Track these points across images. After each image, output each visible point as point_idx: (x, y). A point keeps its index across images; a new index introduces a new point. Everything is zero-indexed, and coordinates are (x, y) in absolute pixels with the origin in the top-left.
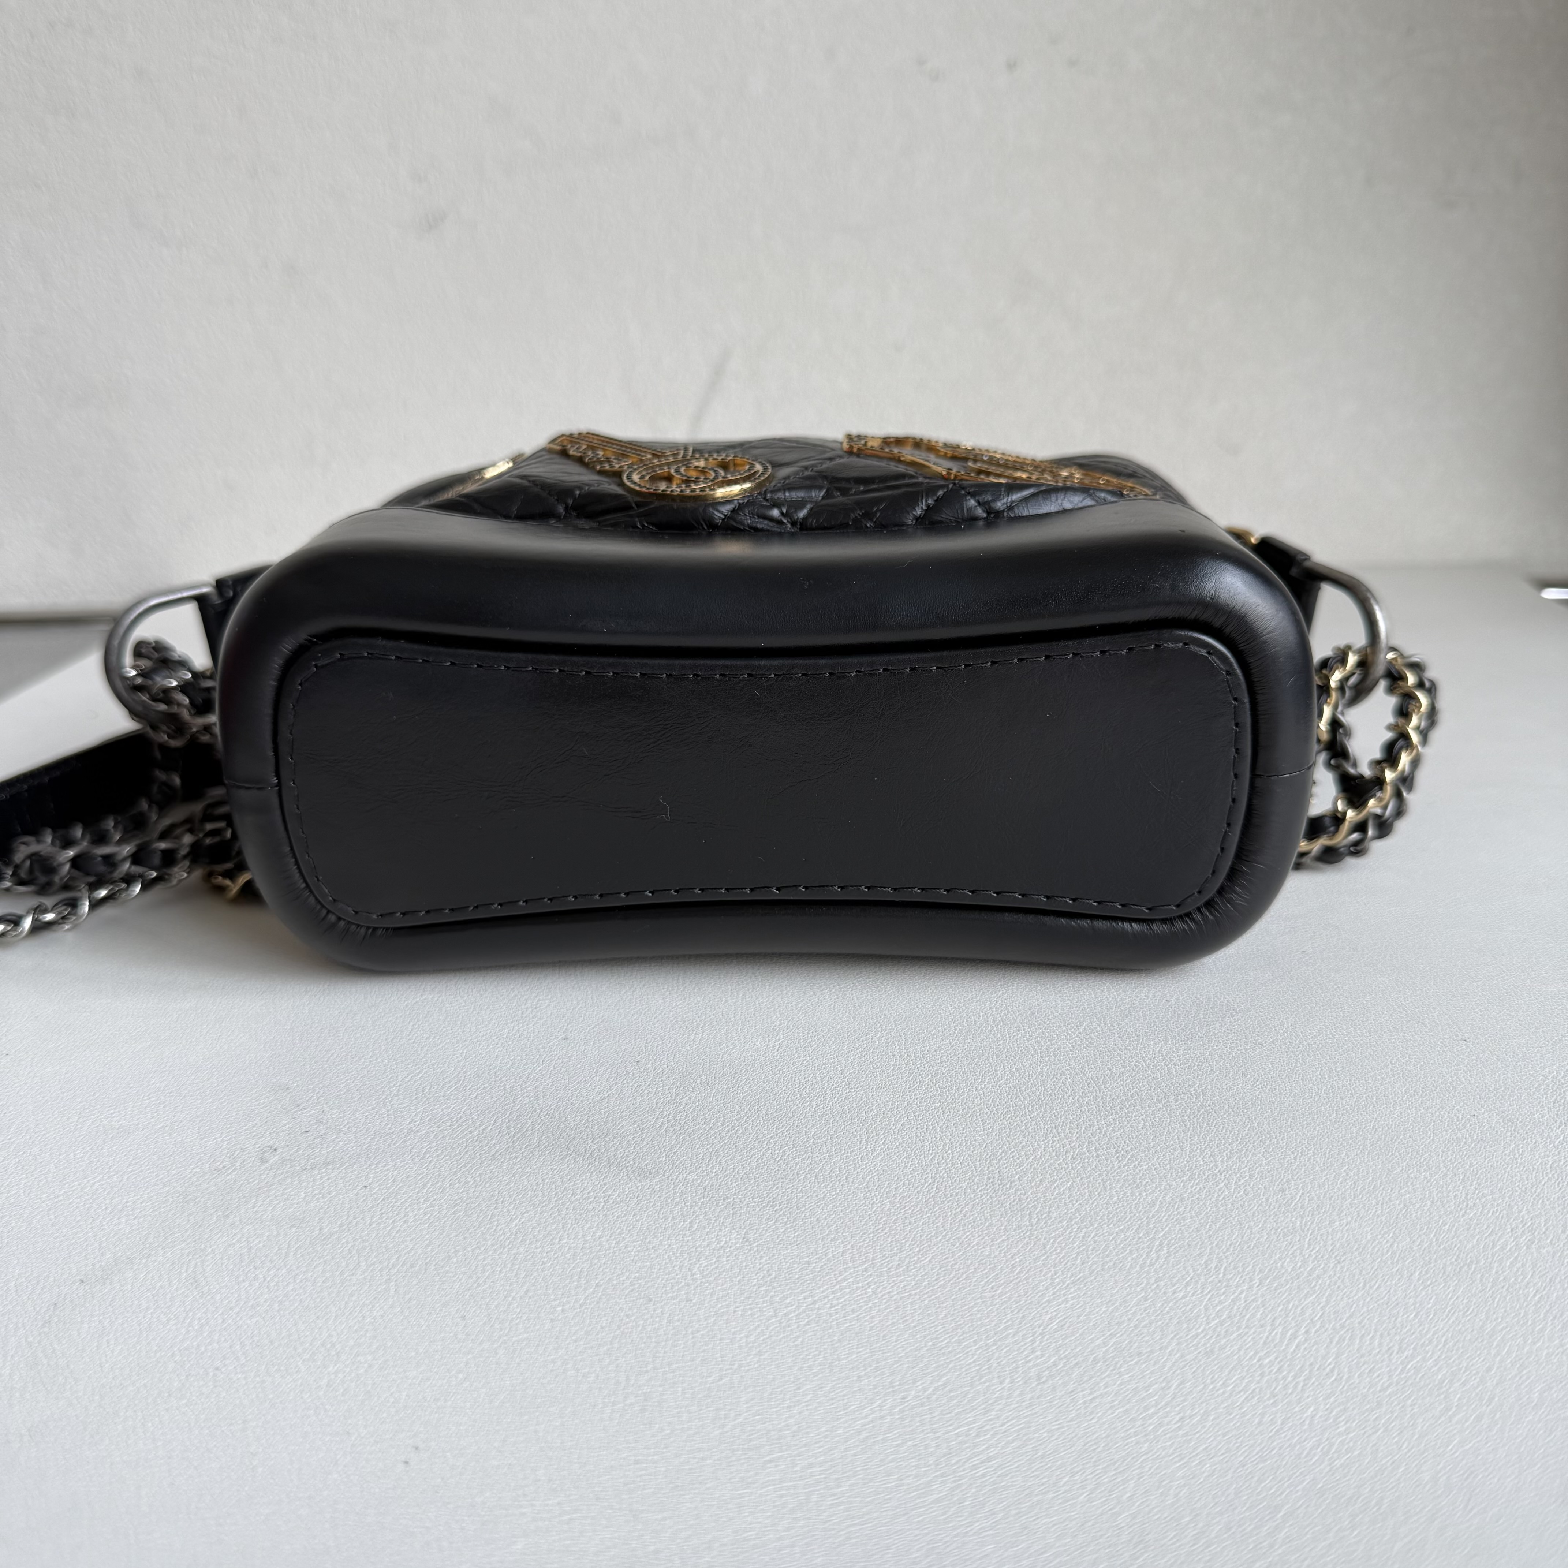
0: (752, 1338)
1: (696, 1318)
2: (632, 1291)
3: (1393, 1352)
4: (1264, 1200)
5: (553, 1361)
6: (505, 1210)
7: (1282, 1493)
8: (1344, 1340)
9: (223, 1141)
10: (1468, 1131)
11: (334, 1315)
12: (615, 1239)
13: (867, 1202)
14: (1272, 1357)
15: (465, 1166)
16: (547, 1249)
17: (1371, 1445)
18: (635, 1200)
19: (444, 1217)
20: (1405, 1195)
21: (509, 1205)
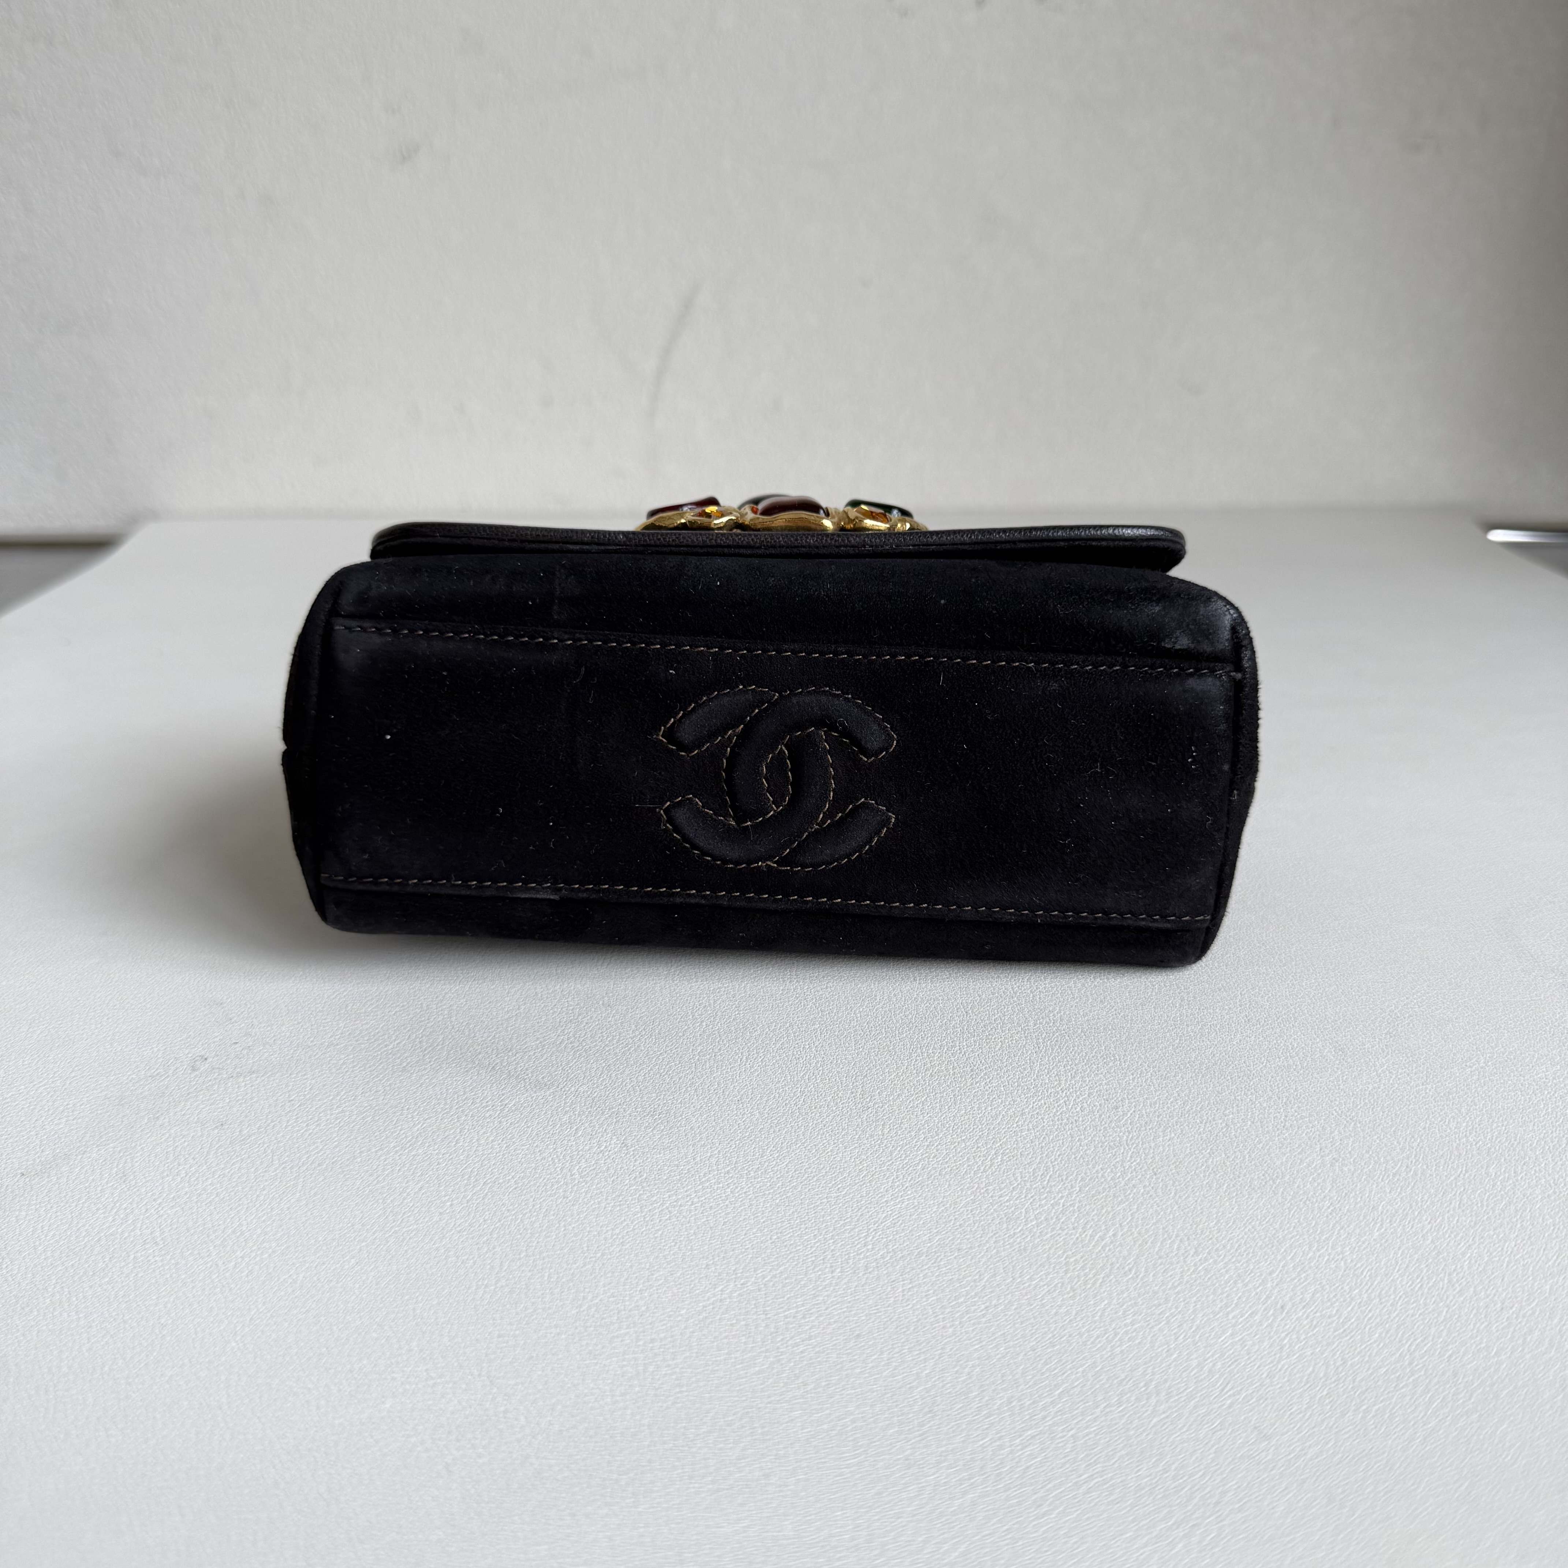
0: (617, 1231)
1: (569, 1213)
2: (515, 1188)
3: (1189, 1254)
4: (1098, 1116)
5: (437, 1249)
6: (410, 1116)
7: (1064, 1374)
8: (1146, 1243)
9: (158, 1050)
10: (1299, 1058)
11: (246, 1206)
12: (506, 1143)
13: (739, 1113)
14: (1078, 1256)
15: (377, 1076)
16: (443, 1151)
17: (1152, 1335)
18: (529, 1109)
19: (353, 1122)
20: (1228, 1115)
21: (414, 1112)
